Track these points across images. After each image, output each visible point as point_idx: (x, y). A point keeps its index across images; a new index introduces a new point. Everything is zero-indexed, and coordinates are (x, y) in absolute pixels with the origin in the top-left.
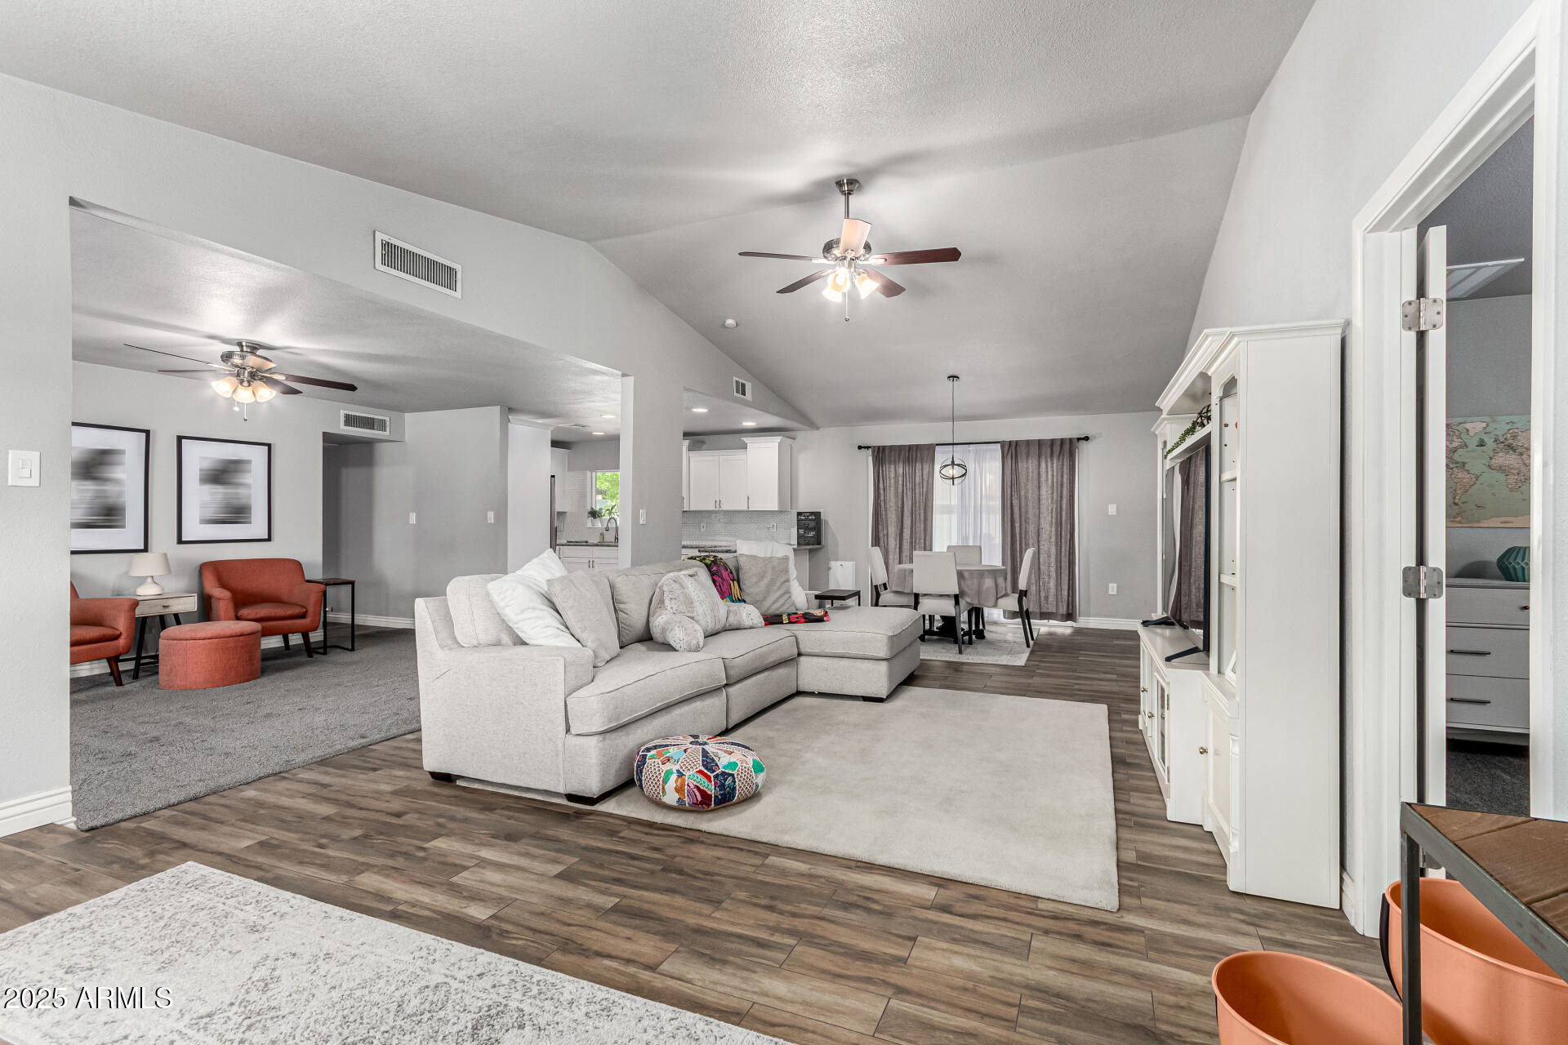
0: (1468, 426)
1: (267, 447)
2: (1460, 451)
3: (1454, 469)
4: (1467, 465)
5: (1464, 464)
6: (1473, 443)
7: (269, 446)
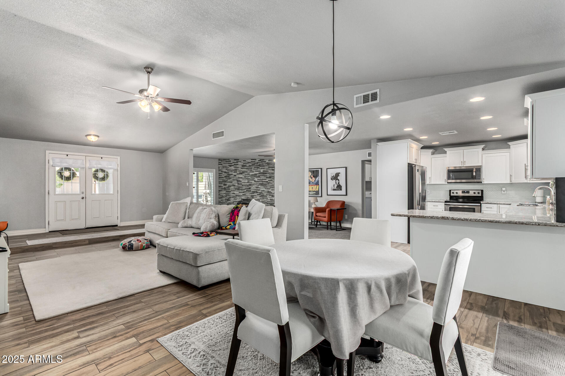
1: (345, 168)
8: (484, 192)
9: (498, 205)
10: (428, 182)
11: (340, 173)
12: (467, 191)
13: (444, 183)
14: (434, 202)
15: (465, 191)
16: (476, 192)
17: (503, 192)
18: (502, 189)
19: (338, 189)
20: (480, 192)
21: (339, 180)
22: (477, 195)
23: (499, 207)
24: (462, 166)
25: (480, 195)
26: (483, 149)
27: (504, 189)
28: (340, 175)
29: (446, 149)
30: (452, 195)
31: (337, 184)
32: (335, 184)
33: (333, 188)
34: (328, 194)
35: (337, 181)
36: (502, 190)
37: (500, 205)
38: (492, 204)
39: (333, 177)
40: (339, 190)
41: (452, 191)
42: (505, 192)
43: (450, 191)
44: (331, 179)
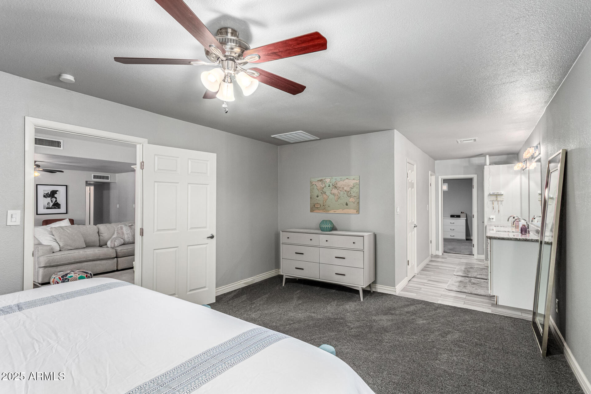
0: (326, 180)
1: (66, 186)
2: (325, 188)
3: (323, 194)
4: (326, 193)
5: (325, 192)
6: (327, 185)
7: (67, 186)
11: (58, 191)
19: (54, 207)
21: (56, 198)
28: (57, 192)
31: (53, 203)
32: (50, 202)
33: (47, 206)
34: (38, 213)
35: (54, 200)
39: (46, 194)
40: (56, 208)
44: (44, 196)
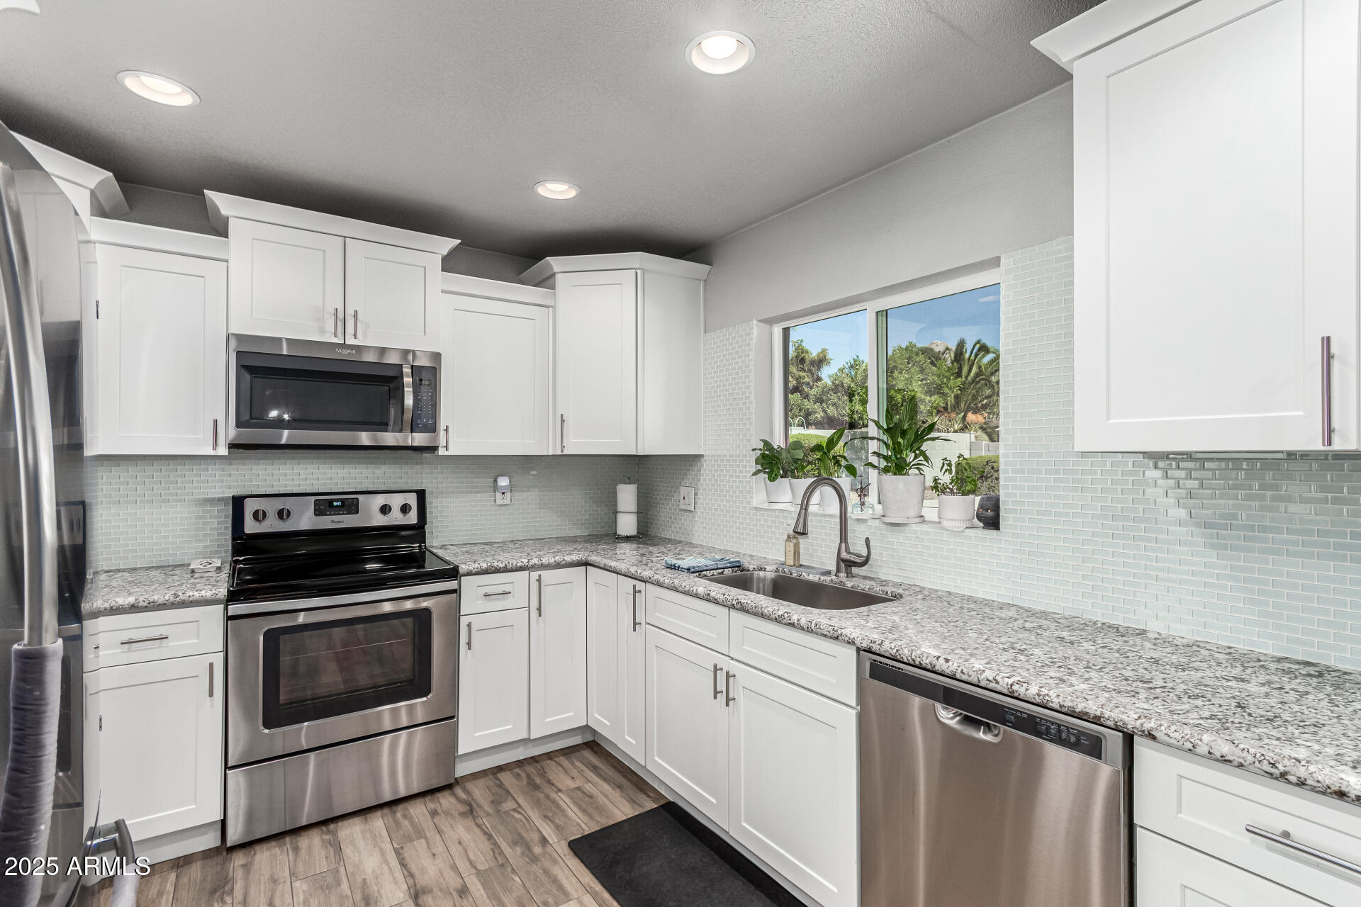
8: (432, 504)
9: (535, 575)
10: (98, 441)
12: (343, 501)
13: (209, 451)
14: (134, 608)
15: (330, 503)
16: (396, 501)
17: (498, 495)
18: (495, 481)
20: (412, 500)
22: (396, 518)
23: (539, 580)
24: (339, 340)
25: (412, 518)
26: (449, 264)
27: (503, 482)
29: (223, 202)
30: (250, 527)
36: (495, 488)
37: (545, 574)
38: (511, 570)
41: (250, 506)
42: (508, 495)
43: (238, 503)
